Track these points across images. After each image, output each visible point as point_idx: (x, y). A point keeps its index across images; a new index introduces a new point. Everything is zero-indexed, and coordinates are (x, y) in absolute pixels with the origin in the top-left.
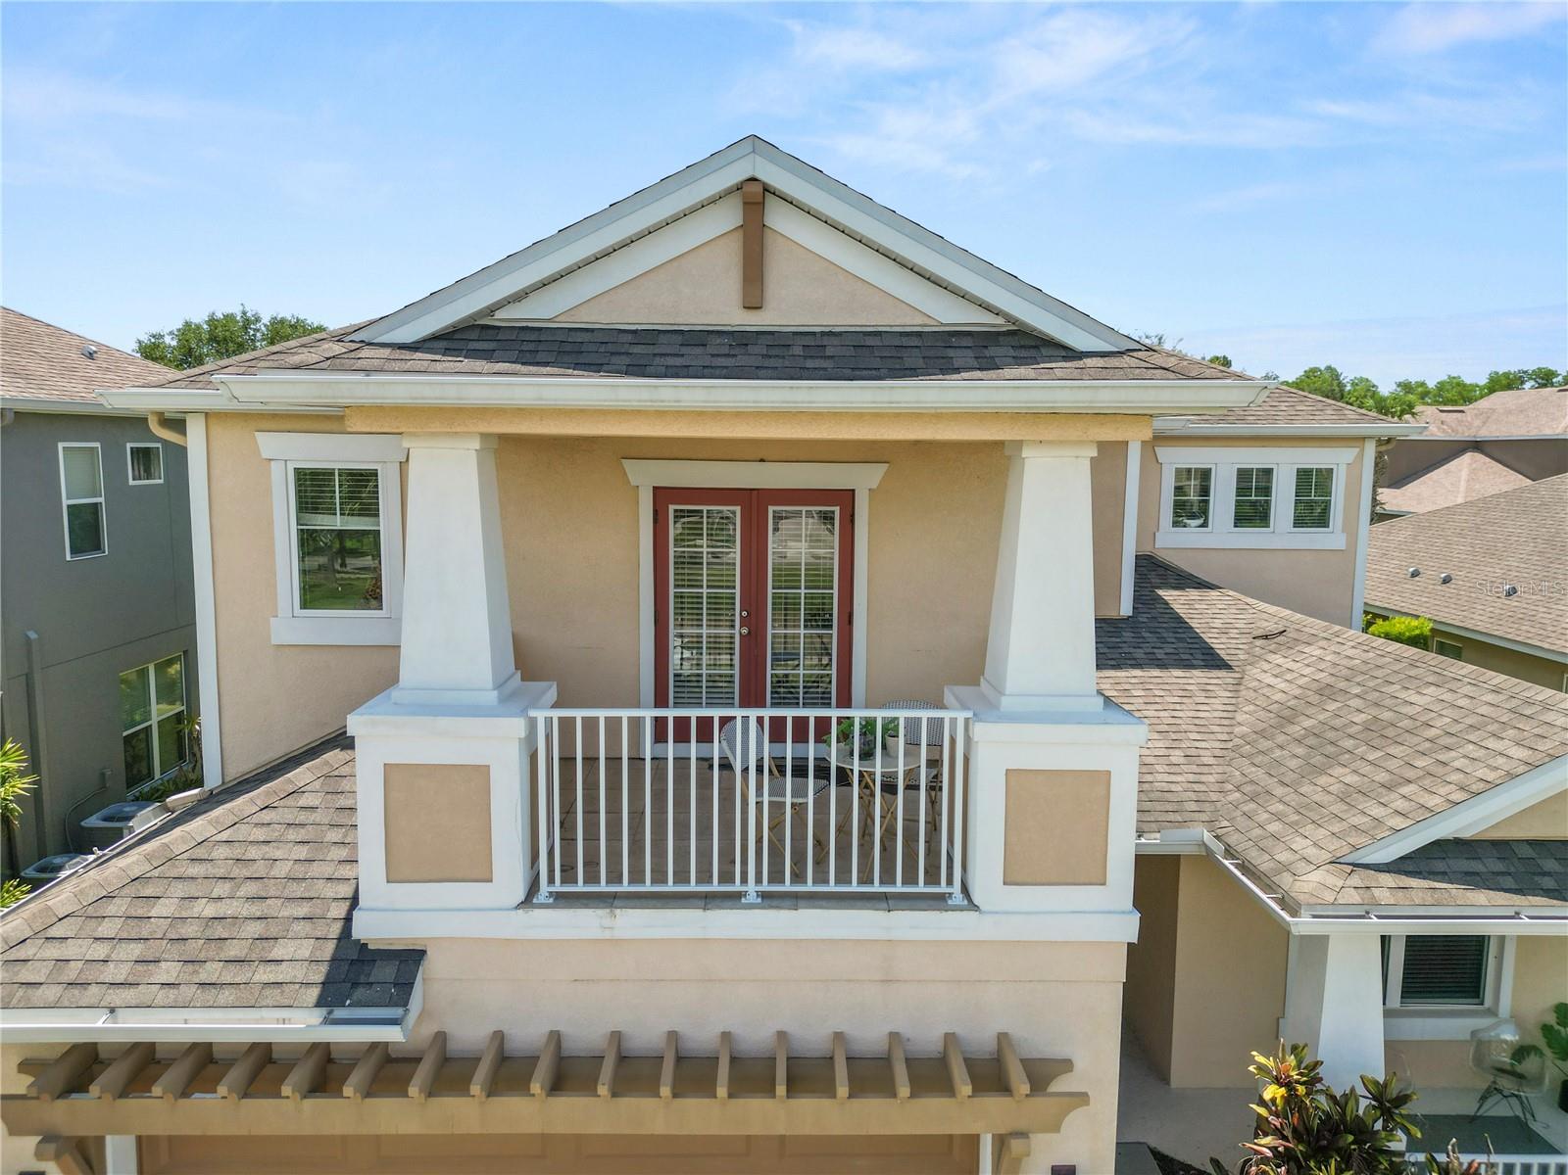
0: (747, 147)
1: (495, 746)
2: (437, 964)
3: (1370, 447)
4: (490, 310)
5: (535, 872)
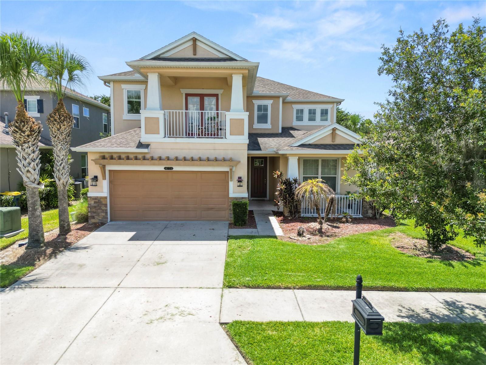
0: (193, 33)
1: (160, 115)
2: (152, 146)
3: (335, 104)
4: (159, 55)
5: (165, 134)
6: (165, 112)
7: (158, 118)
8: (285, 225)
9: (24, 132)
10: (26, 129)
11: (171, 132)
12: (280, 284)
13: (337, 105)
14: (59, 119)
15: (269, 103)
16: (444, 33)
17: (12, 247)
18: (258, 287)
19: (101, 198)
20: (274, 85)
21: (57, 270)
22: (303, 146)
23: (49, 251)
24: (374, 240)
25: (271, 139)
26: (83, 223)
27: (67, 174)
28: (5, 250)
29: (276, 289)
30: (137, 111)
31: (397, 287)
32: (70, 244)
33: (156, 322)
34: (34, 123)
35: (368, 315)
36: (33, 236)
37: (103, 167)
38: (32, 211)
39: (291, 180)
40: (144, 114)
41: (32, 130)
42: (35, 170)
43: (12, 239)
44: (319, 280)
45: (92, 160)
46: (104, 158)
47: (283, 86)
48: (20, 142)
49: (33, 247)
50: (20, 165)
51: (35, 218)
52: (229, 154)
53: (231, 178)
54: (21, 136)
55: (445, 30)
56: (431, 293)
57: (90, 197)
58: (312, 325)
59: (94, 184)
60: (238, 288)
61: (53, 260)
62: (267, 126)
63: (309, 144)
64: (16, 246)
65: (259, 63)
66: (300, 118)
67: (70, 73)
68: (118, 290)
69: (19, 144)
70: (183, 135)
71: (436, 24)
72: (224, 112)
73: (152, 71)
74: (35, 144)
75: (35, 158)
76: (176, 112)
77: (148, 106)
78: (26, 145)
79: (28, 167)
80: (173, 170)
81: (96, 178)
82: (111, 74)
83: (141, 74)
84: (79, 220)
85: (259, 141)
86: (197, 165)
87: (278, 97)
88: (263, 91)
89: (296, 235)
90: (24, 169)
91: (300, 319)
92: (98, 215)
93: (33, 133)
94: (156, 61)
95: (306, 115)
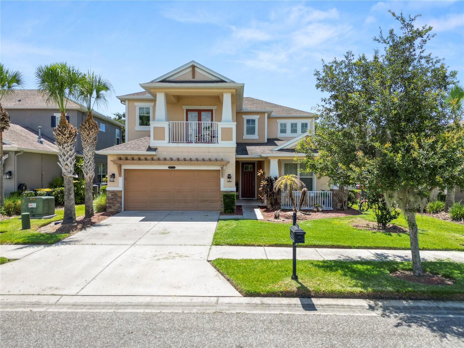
0: (192, 62)
1: (165, 125)
2: (159, 150)
3: (314, 119)
4: (166, 79)
5: (170, 140)
6: (169, 123)
7: (164, 128)
8: (266, 214)
9: (65, 135)
10: (67, 132)
11: (174, 139)
12: (254, 243)
13: (315, 120)
14: (89, 127)
15: (256, 117)
16: (351, 60)
17: (49, 225)
18: (238, 245)
19: (118, 191)
20: (262, 103)
21: (88, 236)
22: (281, 150)
23: (79, 226)
24: (336, 222)
25: (257, 147)
26: (102, 212)
27: (93, 170)
28: (45, 227)
29: (251, 246)
30: (147, 124)
31: (343, 246)
32: (94, 223)
33: (162, 260)
34: (72, 128)
35: (296, 231)
36: (68, 214)
37: (120, 166)
38: (68, 195)
39: (272, 177)
40: (153, 124)
41: (70, 134)
42: (71, 164)
43: (49, 220)
44: (284, 241)
45: (111, 161)
46: (120, 159)
47: (269, 104)
48: (62, 142)
49: (67, 223)
50: (61, 160)
51: (69, 200)
52: (221, 156)
53: (222, 175)
54: (63, 138)
55: (352, 58)
56: (368, 250)
57: (109, 191)
58: (272, 261)
59: (112, 180)
60: (223, 245)
61: (83, 231)
62: (255, 137)
63: (287, 149)
64: (53, 224)
65: (244, 84)
66: (283, 131)
67: (98, 92)
68: (134, 246)
69: (61, 144)
70: (183, 141)
71: (346, 54)
72: (216, 122)
73: (160, 91)
74: (72, 144)
75: (72, 155)
76: (178, 123)
77: (156, 118)
78: (66, 145)
79: (66, 161)
80: (175, 169)
81: (113, 176)
82: (127, 94)
83: (151, 93)
84: (98, 210)
85: (247, 149)
86: (194, 165)
87: (264, 113)
88: (251, 108)
89: (273, 218)
90: (63, 163)
91: (264, 258)
92: (115, 206)
93: (72, 135)
94: (163, 83)
95: (289, 128)
